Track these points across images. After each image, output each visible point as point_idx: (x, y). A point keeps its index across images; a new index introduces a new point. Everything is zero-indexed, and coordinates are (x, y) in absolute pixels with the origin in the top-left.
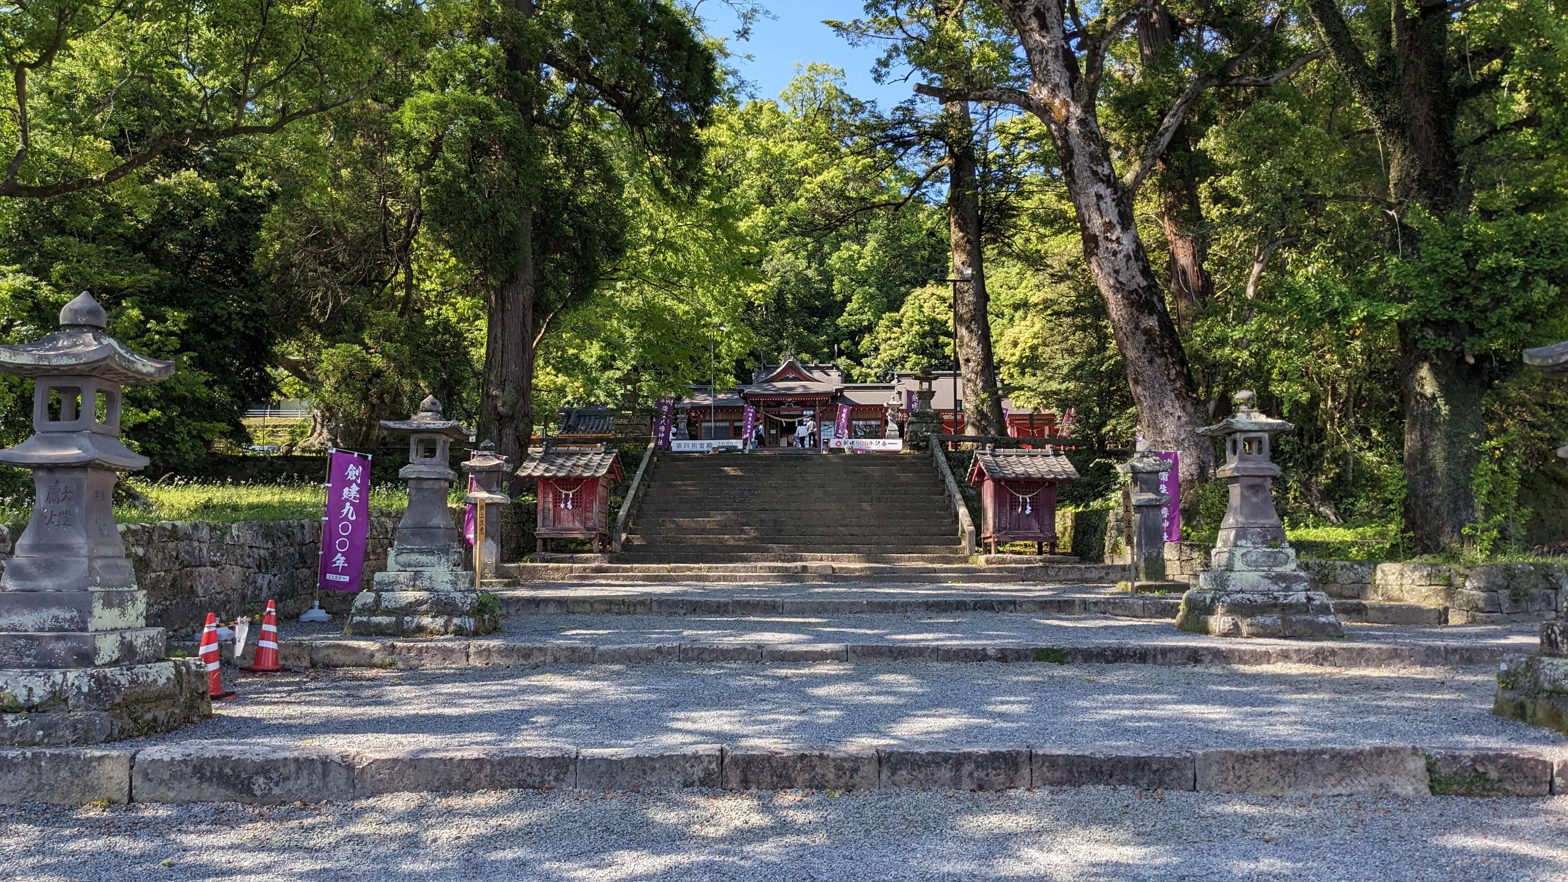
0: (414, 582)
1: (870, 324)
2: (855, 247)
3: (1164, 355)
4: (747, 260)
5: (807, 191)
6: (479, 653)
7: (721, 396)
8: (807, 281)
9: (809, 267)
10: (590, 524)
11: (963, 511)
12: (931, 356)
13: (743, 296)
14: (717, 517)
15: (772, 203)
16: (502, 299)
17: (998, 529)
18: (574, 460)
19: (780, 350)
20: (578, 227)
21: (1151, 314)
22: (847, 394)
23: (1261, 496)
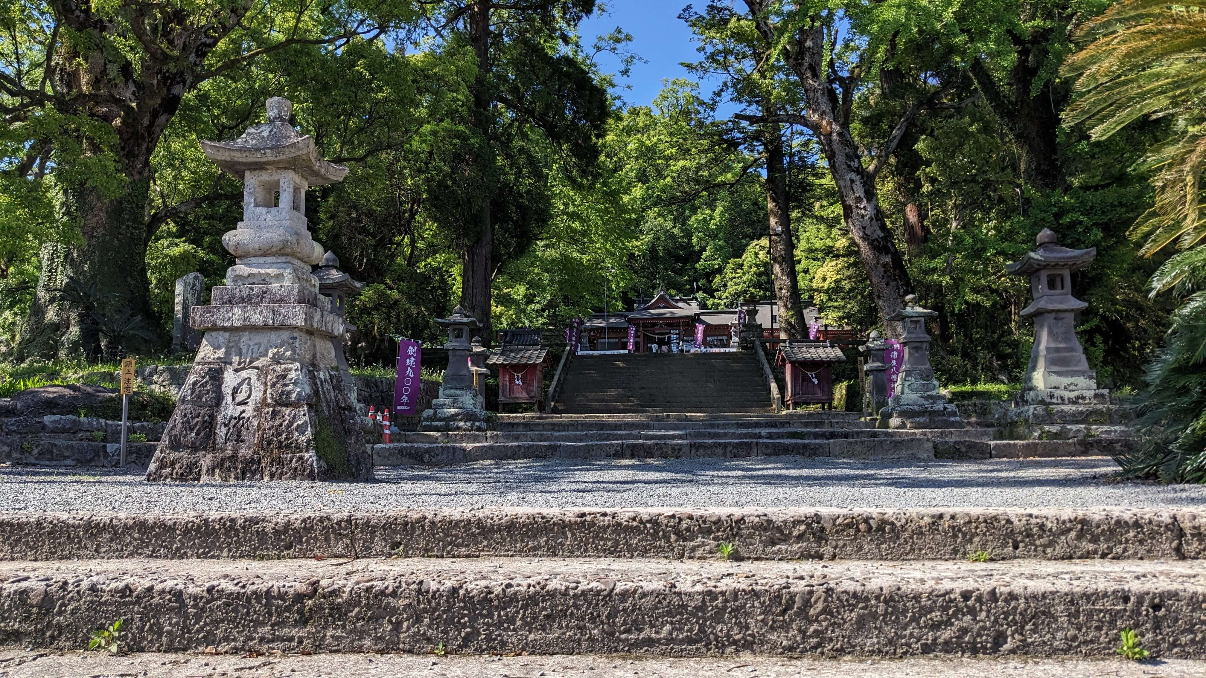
0: (453, 405)
1: (720, 267)
2: (708, 212)
3: (896, 280)
4: (629, 222)
5: (672, 172)
6: (492, 437)
7: (612, 320)
8: (673, 237)
9: (674, 227)
10: (532, 394)
11: (774, 386)
12: (766, 290)
13: (627, 248)
14: (613, 392)
15: (647, 181)
16: (472, 254)
17: (794, 394)
18: (522, 353)
19: (654, 287)
20: (519, 206)
21: (886, 254)
22: (703, 317)
23: (920, 352)
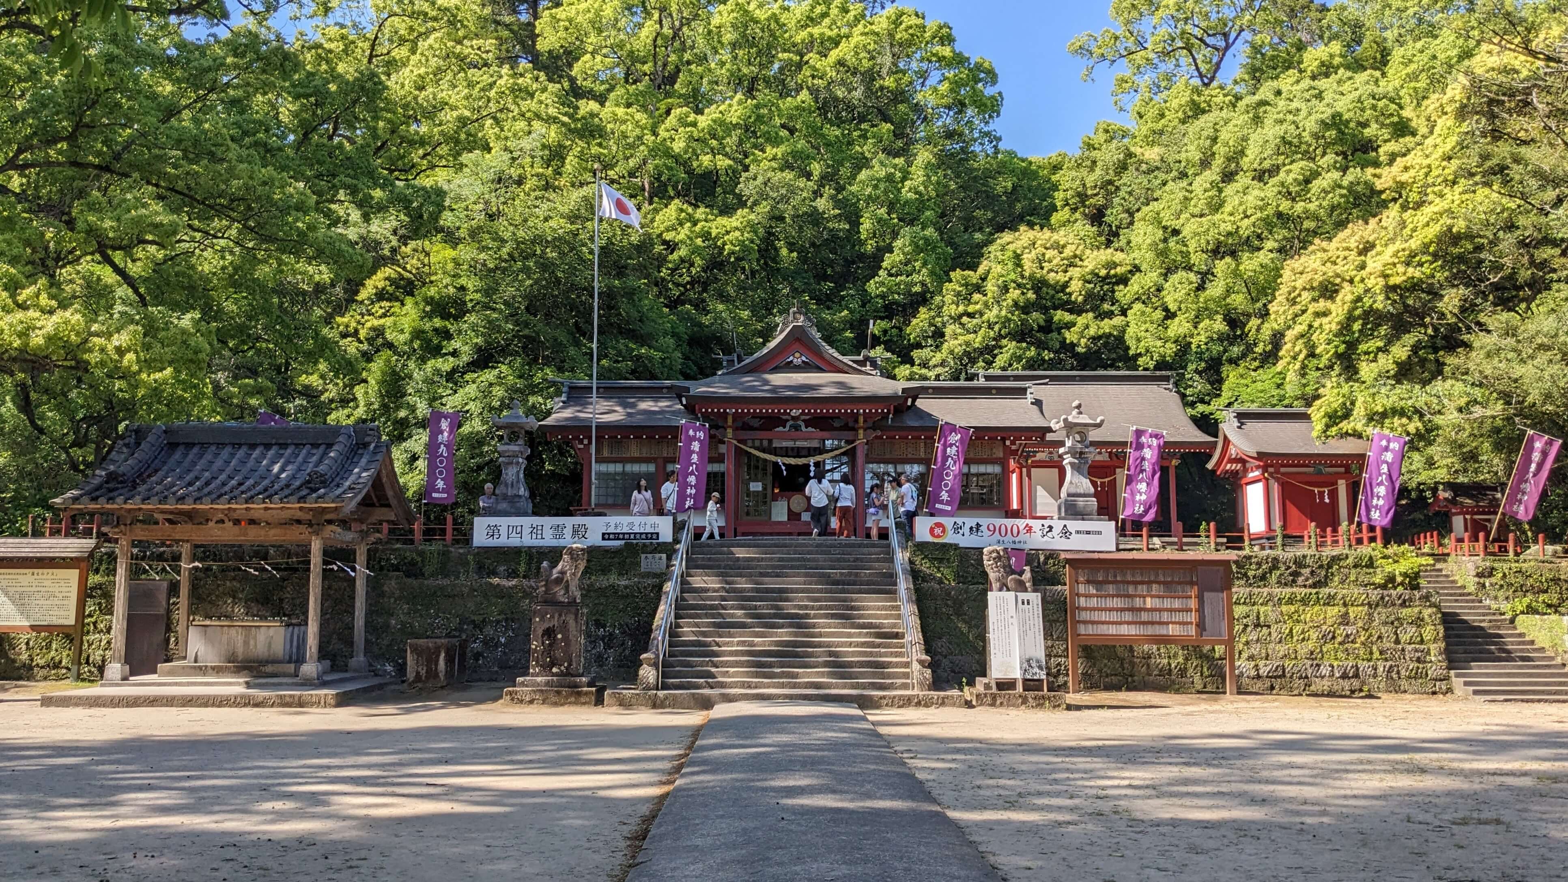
1: (927, 290)
9: (819, 194)
12: (1042, 344)
22: (922, 403)
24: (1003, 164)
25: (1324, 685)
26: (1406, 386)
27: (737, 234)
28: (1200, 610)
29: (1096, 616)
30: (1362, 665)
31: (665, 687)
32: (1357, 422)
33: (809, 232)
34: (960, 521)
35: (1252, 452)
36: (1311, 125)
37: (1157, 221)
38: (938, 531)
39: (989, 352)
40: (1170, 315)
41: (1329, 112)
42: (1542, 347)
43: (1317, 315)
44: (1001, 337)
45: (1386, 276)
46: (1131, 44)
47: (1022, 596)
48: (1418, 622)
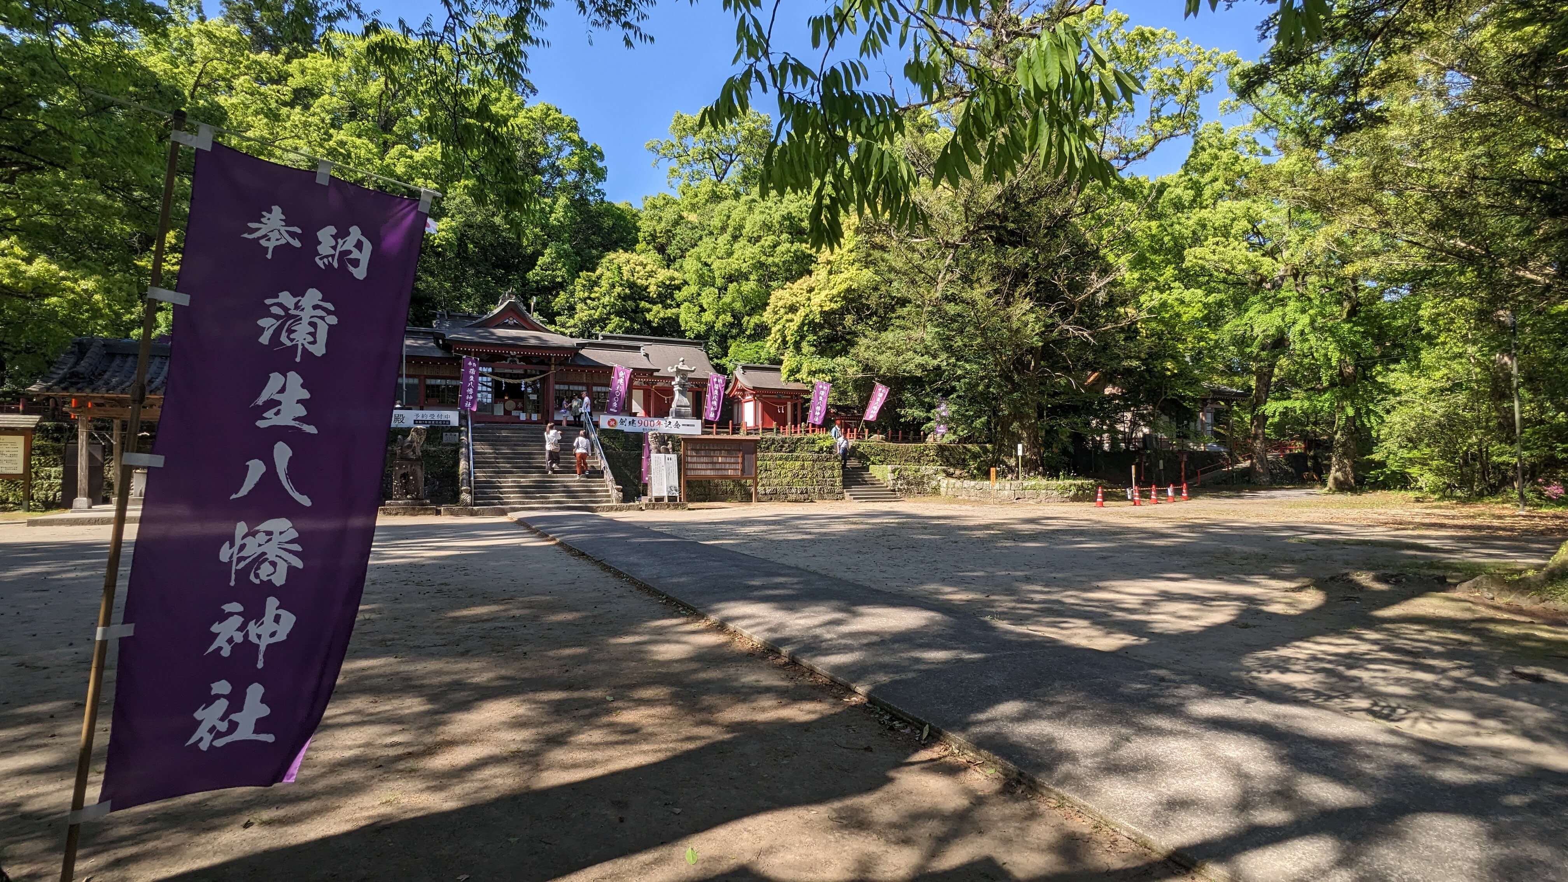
1: (565, 281)
2: (546, 200)
12: (633, 320)
22: (584, 352)
24: (607, 210)
25: (794, 497)
26: (825, 359)
27: (444, 233)
28: (743, 463)
29: (695, 466)
30: (809, 487)
31: (476, 505)
32: (803, 375)
33: (490, 238)
34: (624, 418)
35: (750, 386)
36: (777, 217)
37: (699, 259)
38: (612, 423)
39: (603, 322)
40: (703, 310)
41: (786, 211)
42: (890, 348)
43: (788, 321)
44: (609, 314)
45: (821, 306)
46: (680, 151)
47: (668, 456)
48: (832, 468)
